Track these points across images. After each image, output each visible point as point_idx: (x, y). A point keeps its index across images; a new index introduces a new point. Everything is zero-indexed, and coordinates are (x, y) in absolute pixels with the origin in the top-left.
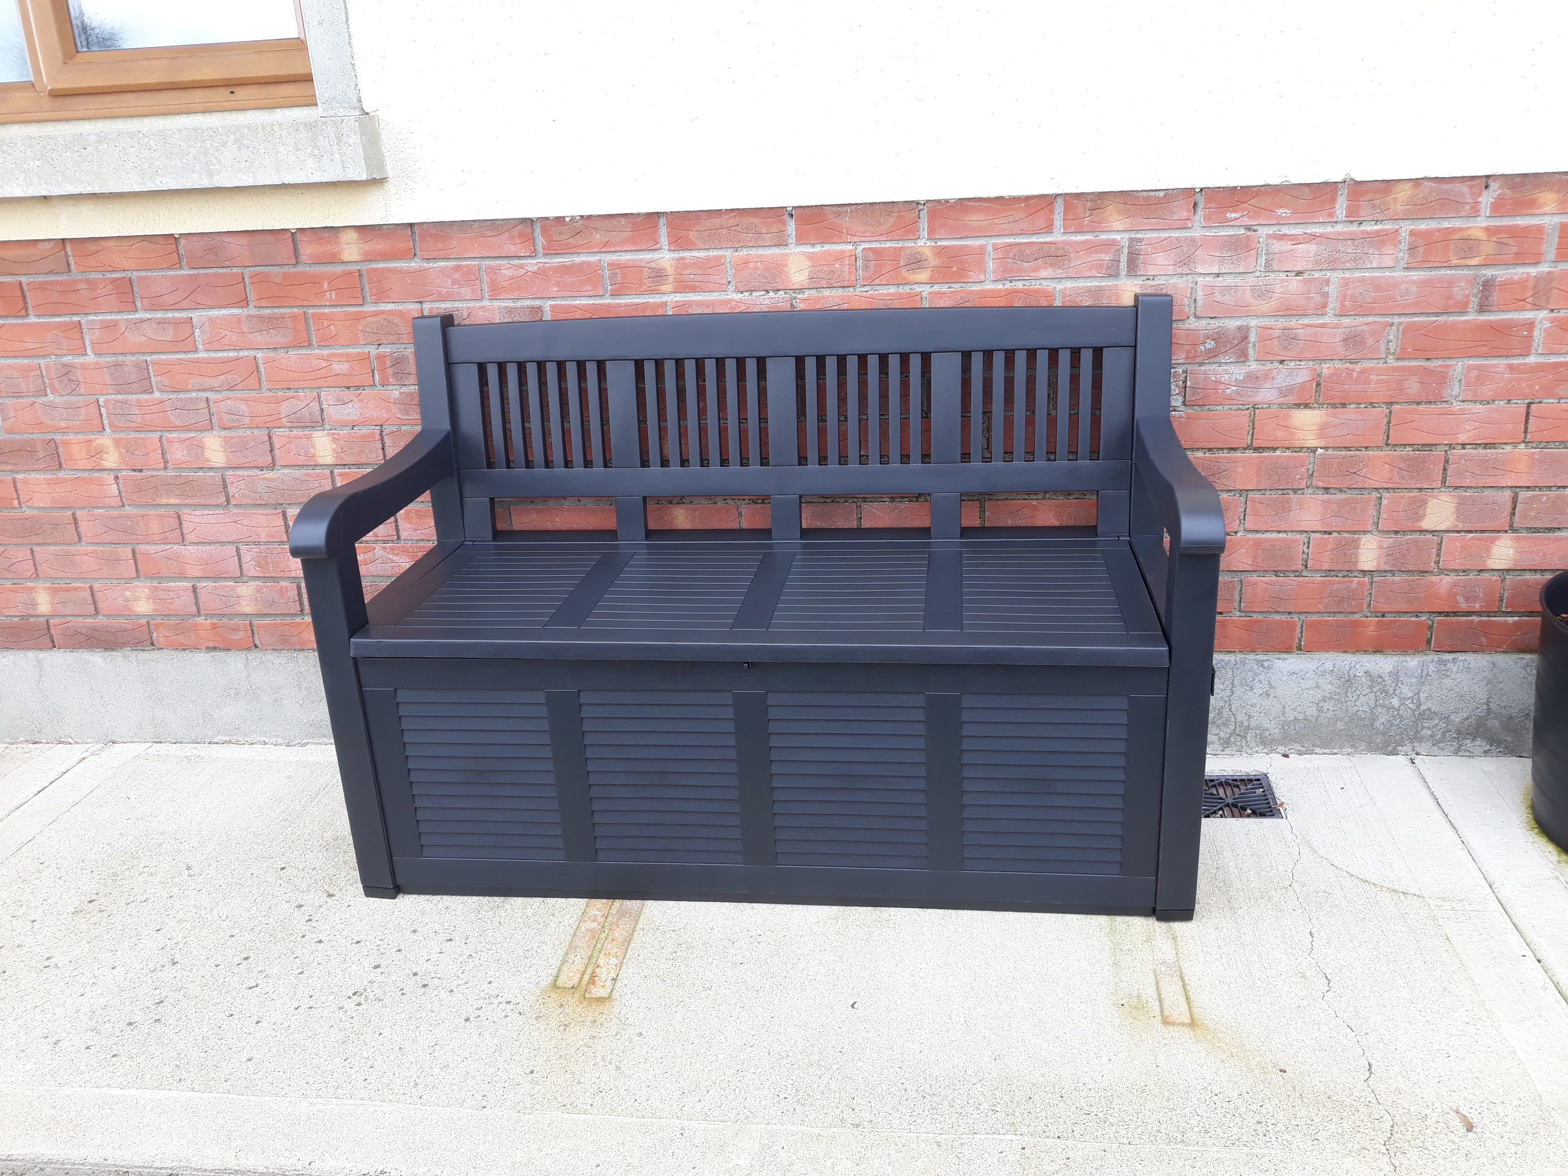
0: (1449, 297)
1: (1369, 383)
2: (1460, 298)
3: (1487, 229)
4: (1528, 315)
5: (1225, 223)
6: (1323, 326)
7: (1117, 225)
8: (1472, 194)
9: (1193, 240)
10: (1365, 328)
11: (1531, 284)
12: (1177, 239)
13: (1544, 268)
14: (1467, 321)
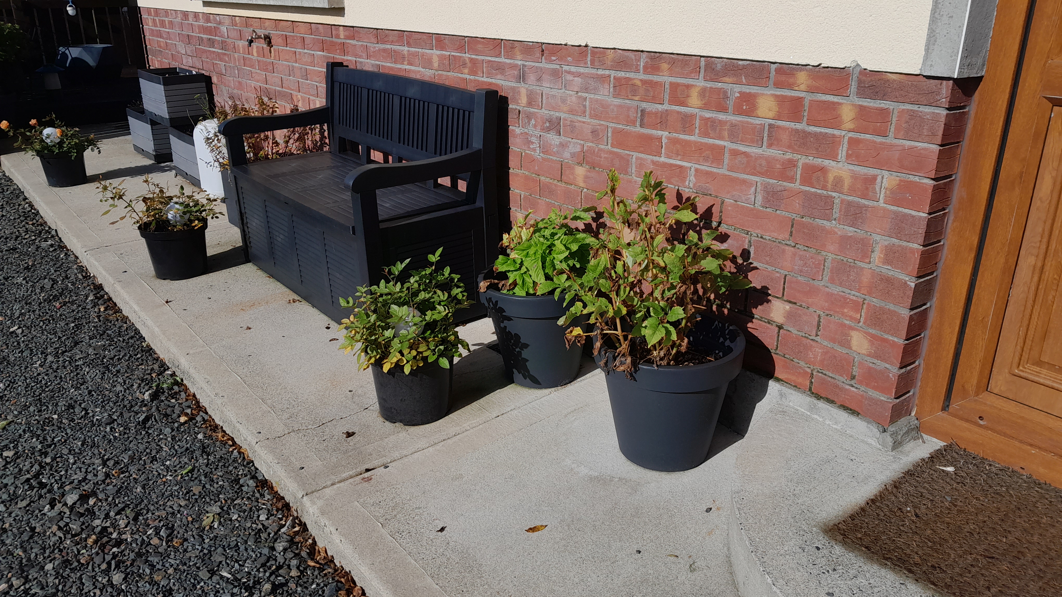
0: (628, 116)
1: (601, 157)
2: (632, 118)
3: (641, 80)
4: (660, 133)
5: (551, 62)
6: (584, 122)
7: (519, 57)
8: (636, 60)
9: (541, 69)
10: (598, 127)
11: (659, 115)
12: (537, 67)
13: (666, 107)
14: (635, 132)
